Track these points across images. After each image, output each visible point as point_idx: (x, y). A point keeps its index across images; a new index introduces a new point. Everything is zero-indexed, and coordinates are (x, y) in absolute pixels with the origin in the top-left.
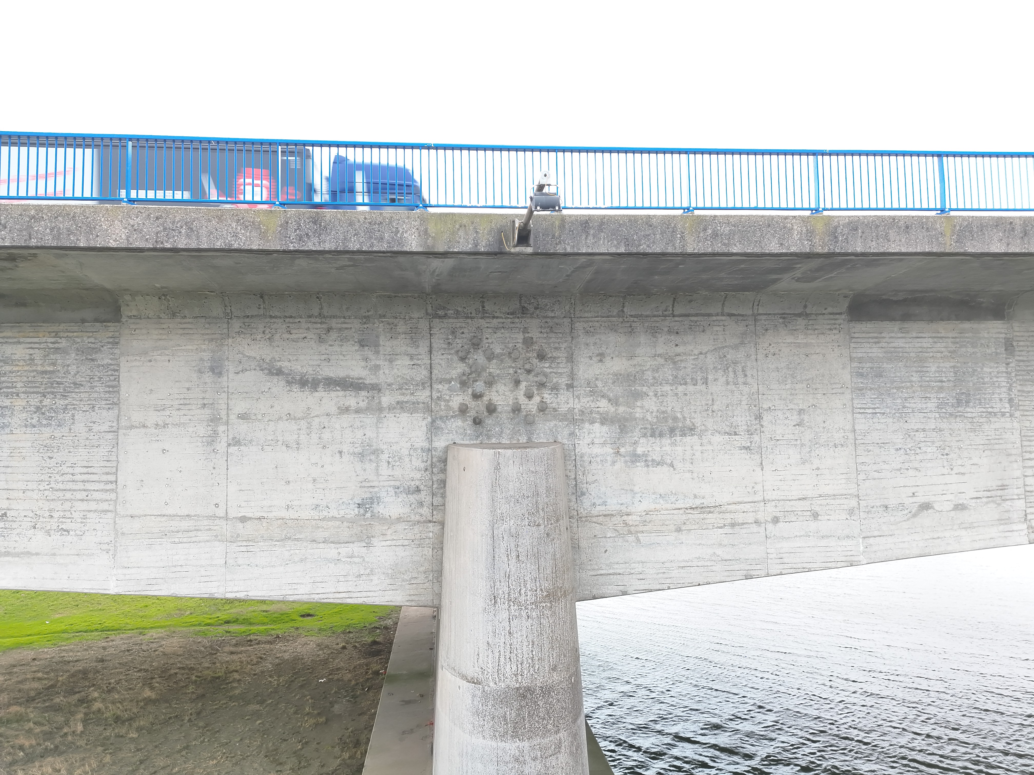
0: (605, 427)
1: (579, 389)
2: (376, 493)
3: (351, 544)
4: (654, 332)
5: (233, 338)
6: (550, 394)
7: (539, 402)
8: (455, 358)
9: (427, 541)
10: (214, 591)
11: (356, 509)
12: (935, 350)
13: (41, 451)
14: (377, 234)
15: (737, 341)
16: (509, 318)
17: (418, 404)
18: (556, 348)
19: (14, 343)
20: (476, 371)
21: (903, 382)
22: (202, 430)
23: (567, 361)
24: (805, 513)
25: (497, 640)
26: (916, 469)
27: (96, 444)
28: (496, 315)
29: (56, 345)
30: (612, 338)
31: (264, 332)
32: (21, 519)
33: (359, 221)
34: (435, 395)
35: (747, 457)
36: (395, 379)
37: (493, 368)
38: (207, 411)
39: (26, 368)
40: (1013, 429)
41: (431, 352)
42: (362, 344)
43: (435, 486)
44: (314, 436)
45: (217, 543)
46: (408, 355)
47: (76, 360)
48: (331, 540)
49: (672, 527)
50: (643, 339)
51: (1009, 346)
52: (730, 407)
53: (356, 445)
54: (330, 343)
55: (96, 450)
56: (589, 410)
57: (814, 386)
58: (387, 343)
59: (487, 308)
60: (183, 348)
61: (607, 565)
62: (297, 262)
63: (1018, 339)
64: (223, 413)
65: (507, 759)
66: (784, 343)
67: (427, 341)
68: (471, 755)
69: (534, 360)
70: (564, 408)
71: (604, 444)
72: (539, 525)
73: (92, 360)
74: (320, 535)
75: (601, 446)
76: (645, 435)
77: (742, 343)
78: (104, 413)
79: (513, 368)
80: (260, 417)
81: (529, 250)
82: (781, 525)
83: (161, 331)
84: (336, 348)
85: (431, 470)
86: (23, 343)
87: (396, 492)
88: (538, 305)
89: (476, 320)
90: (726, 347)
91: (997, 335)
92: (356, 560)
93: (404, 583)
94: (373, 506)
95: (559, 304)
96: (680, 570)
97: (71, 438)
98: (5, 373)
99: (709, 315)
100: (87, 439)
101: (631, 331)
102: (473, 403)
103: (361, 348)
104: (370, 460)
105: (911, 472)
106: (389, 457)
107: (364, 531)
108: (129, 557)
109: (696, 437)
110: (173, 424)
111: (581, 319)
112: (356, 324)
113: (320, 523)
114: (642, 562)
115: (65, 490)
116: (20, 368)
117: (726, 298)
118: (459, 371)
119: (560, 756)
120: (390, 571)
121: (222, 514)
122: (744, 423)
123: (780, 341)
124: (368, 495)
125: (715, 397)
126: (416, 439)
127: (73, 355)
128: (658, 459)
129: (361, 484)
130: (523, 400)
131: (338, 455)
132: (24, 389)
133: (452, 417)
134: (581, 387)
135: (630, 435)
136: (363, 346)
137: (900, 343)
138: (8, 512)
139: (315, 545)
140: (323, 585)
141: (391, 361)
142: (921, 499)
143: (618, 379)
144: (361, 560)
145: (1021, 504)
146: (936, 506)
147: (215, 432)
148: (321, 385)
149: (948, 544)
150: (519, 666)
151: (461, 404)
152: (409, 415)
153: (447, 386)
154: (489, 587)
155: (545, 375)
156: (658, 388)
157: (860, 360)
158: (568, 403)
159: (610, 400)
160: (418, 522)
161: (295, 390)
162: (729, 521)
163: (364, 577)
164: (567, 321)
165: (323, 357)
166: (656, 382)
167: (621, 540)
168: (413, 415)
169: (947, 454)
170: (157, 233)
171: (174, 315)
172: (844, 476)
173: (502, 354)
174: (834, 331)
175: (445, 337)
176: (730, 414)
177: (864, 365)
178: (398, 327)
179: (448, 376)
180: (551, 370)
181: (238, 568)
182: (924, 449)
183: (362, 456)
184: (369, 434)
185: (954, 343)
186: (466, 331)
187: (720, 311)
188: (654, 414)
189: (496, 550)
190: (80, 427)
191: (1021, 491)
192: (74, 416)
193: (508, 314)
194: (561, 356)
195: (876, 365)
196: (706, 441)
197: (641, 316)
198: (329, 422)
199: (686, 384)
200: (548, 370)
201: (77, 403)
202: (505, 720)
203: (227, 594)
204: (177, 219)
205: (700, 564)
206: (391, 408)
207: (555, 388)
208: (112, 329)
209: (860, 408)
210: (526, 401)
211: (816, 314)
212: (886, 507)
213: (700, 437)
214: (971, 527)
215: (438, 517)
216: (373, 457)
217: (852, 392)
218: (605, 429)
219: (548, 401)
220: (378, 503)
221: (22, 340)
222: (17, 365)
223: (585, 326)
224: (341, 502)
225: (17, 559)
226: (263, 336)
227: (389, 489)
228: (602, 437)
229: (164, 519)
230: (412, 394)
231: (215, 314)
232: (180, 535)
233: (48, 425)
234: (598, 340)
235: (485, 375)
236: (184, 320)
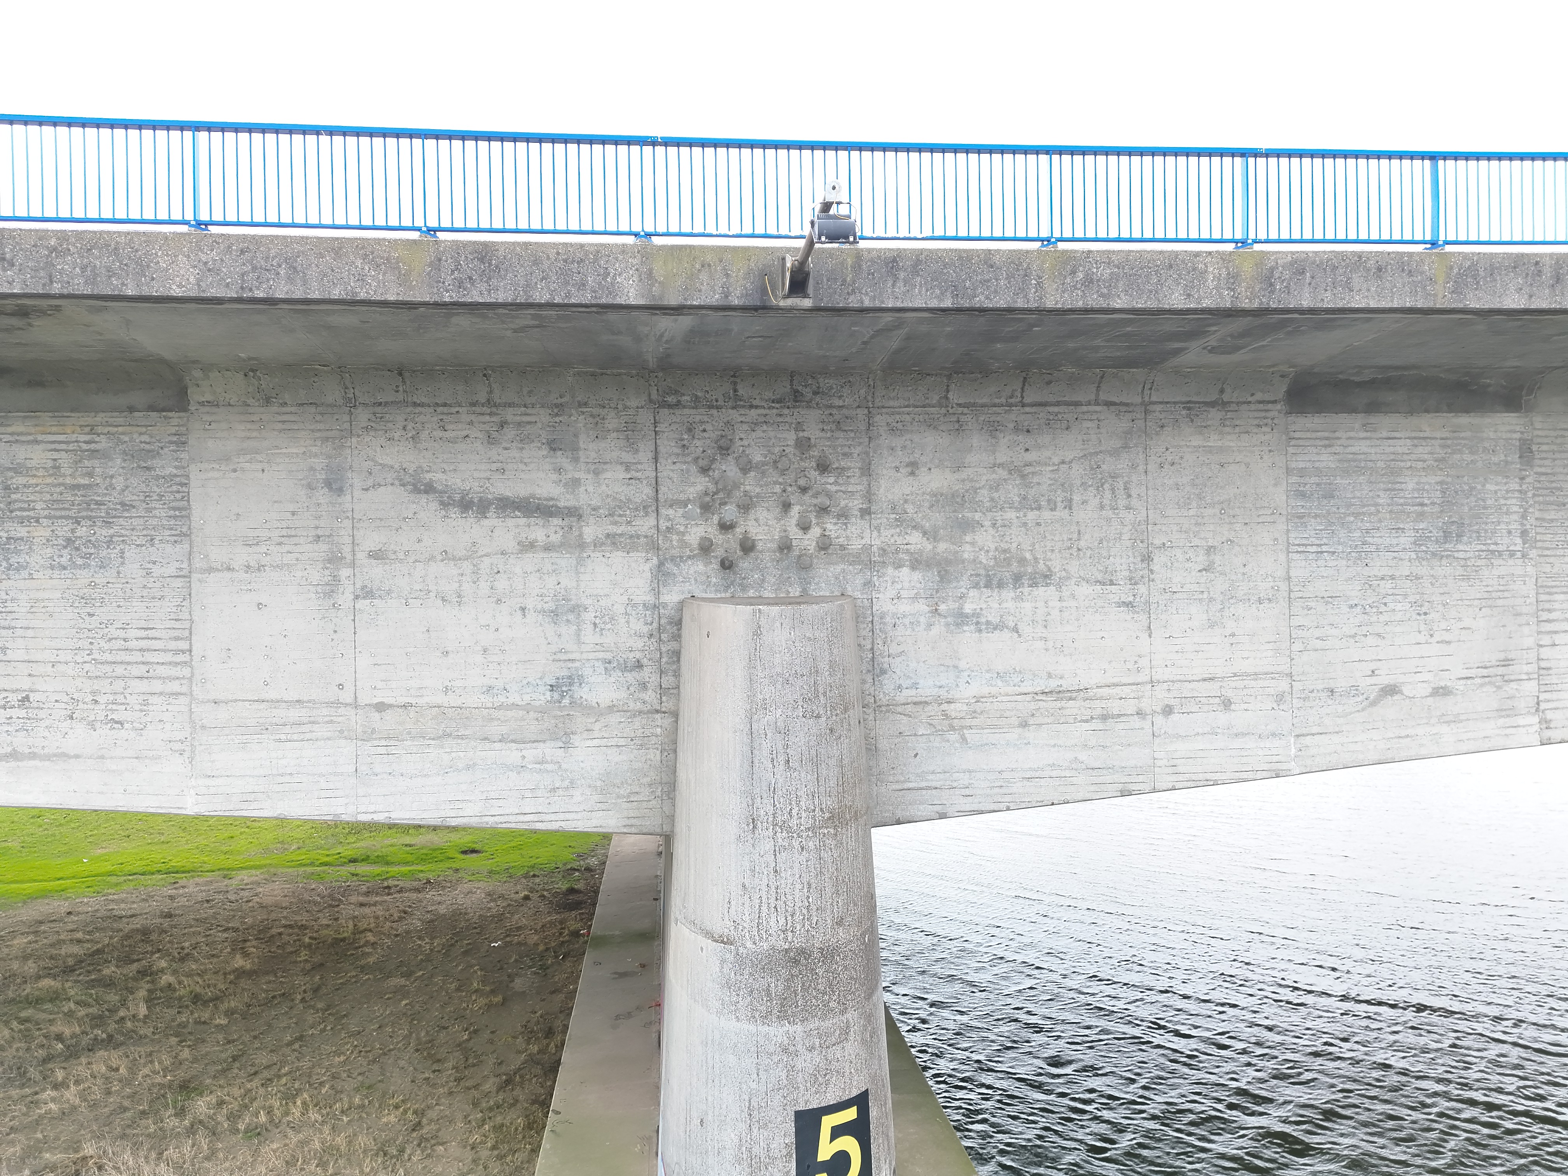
0: (917, 572)
1: (878, 516)
2: (577, 669)
3: (541, 744)
4: (993, 429)
5: (359, 436)
6: (835, 524)
7: (818, 535)
8: (694, 469)
9: (654, 740)
10: (340, 810)
11: (548, 693)
12: (1414, 457)
13: (77, 604)
14: (578, 278)
15: (1118, 444)
16: (774, 408)
17: (638, 538)
18: (844, 454)
19: (29, 442)
20: (724, 489)
21: (1364, 506)
22: (316, 575)
23: (862, 475)
24: (1212, 701)
25: (757, 881)
26: (1379, 635)
27: (158, 595)
28: (755, 403)
29: (93, 446)
30: (930, 438)
31: (404, 428)
32: (51, 705)
33: (548, 258)
34: (663, 525)
35: (1129, 617)
36: (603, 500)
37: (750, 484)
38: (323, 547)
39: (49, 480)
40: (1525, 576)
41: (656, 459)
42: (553, 446)
43: (664, 660)
44: (484, 586)
45: (343, 742)
46: (621, 463)
47: (123, 468)
48: (511, 738)
49: (1015, 721)
50: (976, 440)
51: (1526, 452)
52: (1105, 543)
53: (546, 599)
54: (505, 445)
55: (158, 603)
56: (893, 548)
57: (1231, 512)
58: (591, 446)
59: (741, 392)
60: (284, 451)
61: (918, 775)
62: (455, 320)
63: (1539, 440)
64: (347, 549)
65: (772, 1049)
66: (1188, 447)
67: (650, 442)
68: (719, 1044)
69: (813, 472)
70: (856, 545)
71: (915, 598)
72: (818, 717)
73: (148, 469)
74: (495, 730)
75: (910, 601)
76: (976, 586)
77: (1126, 447)
78: (169, 548)
79: (780, 484)
80: (401, 556)
81: (807, 303)
82: (1175, 717)
83: (249, 426)
84: (515, 453)
85: (658, 636)
86: (42, 442)
87: (606, 669)
88: (819, 388)
89: (724, 410)
90: (1101, 452)
91: (1509, 435)
92: (550, 767)
93: (619, 801)
94: (572, 688)
95: (851, 386)
96: (1025, 782)
97: (121, 586)
98: (17, 488)
99: (1077, 404)
100: (145, 587)
101: (959, 429)
102: (721, 536)
103: (552, 452)
104: (568, 621)
105: (1371, 640)
106: (595, 617)
107: (560, 726)
108: (213, 762)
109: (1052, 588)
110: (272, 566)
111: (884, 410)
112: (543, 416)
113: (496, 714)
114: (970, 772)
115: (114, 663)
116: (40, 481)
117: (1102, 377)
118: (700, 488)
119: (848, 1045)
120: (599, 783)
121: (350, 700)
122: (1125, 567)
123: (1184, 443)
124: (565, 673)
125: (1082, 529)
126: (635, 590)
127: (119, 461)
128: (994, 619)
129: (554, 657)
130: (794, 532)
131: (519, 613)
132: (46, 512)
133: (689, 557)
134: (882, 512)
135: (954, 584)
136: (554, 450)
137: (1362, 447)
138: (31, 695)
139: (488, 745)
140: (501, 803)
141: (596, 473)
142: (1384, 680)
143: (938, 501)
144: (556, 767)
145: (1531, 687)
146: (1406, 691)
147: (336, 578)
148: (492, 508)
149: (1421, 745)
150: (789, 918)
151: (702, 538)
152: (625, 554)
153: (681, 511)
154: (744, 805)
155: (829, 495)
156: (998, 515)
157: (1302, 473)
158: (862, 538)
159: (925, 533)
160: (640, 712)
161: (454, 516)
162: (1099, 712)
163: (561, 792)
164: (862, 413)
165: (494, 466)
166: (995, 505)
167: (938, 739)
168: (631, 554)
169: (1425, 614)
170: (243, 275)
171: (268, 401)
172: (1270, 646)
173: (764, 464)
174: (1264, 429)
175: (677, 436)
176: (1105, 554)
177: (1307, 479)
178: (607, 421)
179: (682, 497)
180: (838, 488)
181: (375, 777)
182: (1391, 606)
183: (554, 615)
184: (565, 582)
185: (1443, 446)
186: (709, 427)
187: (1093, 397)
188: (991, 554)
189: (755, 752)
190: (133, 569)
191: (1533, 668)
192: (123, 553)
193: (773, 402)
194: (853, 465)
195: (1325, 480)
196: (1068, 593)
197: (974, 405)
198: (506, 564)
199: (1039, 508)
200: (833, 488)
201: (127, 533)
202: (769, 994)
203: (360, 815)
204: (273, 253)
205: (1054, 774)
206: (597, 544)
207: (843, 515)
208: (175, 422)
209: (1299, 545)
210: (799, 534)
211: (1238, 403)
212: (1332, 691)
213: (1059, 587)
214: (1456, 720)
215: (668, 705)
216: (571, 617)
217: (1287, 520)
218: (917, 575)
219: (833, 535)
220: (580, 684)
221: (40, 438)
222: (35, 476)
223: (890, 420)
224: (525, 682)
225: (47, 763)
226: (404, 433)
227: (597, 664)
228: (913, 588)
229: (263, 706)
230: (629, 523)
231: (330, 399)
232: (287, 729)
233: (86, 566)
234: (909, 442)
235: (737, 494)
236: (284, 409)
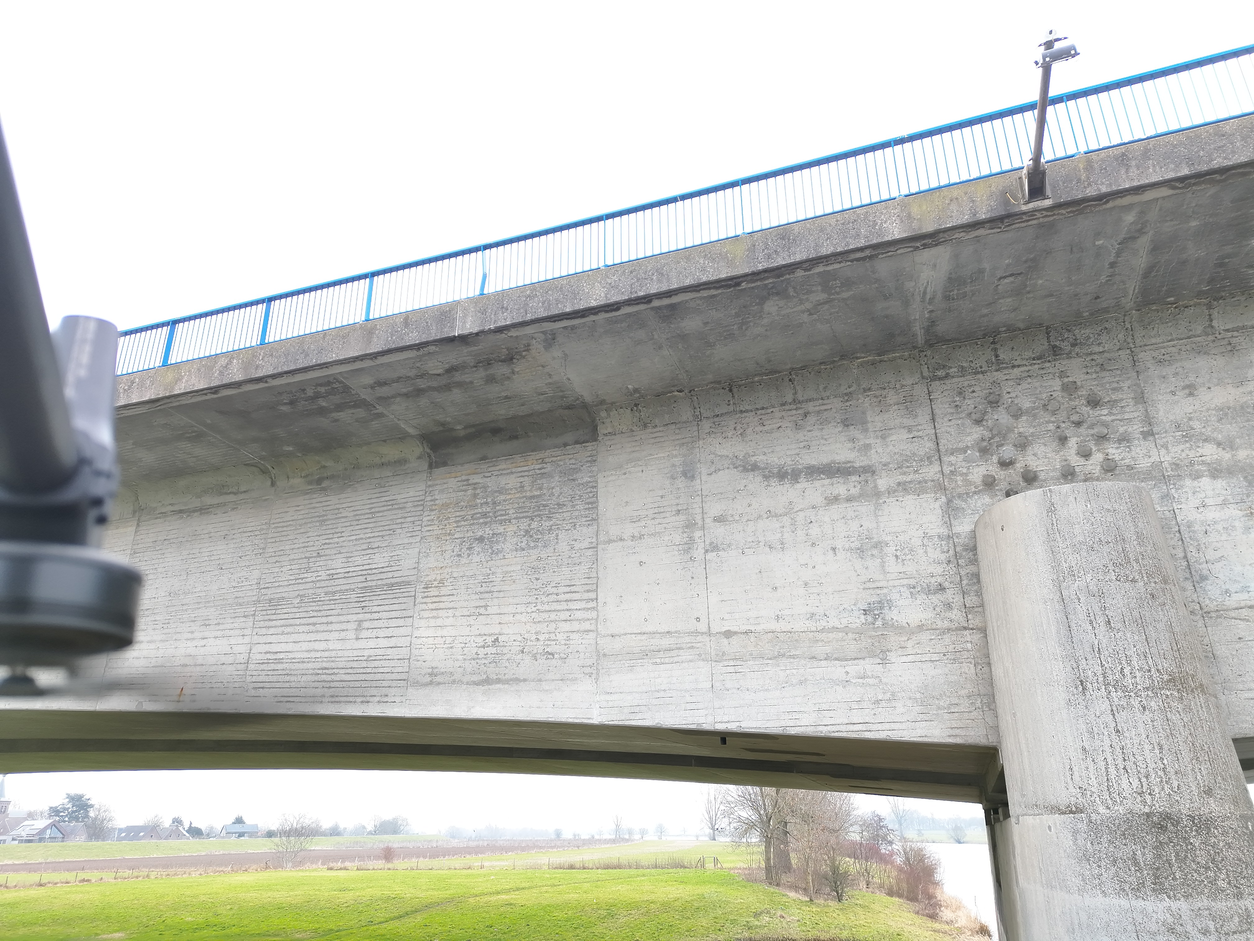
0: (1220, 481)
1: (1163, 436)
2: (885, 595)
3: (862, 661)
5: (704, 439)
6: (1117, 448)
7: (1101, 460)
8: (968, 422)
9: (965, 654)
10: (702, 720)
11: (863, 617)
14: (853, 232)
16: (1035, 364)
17: (926, 483)
18: (1114, 389)
19: (507, 474)
20: (999, 433)
22: (678, 538)
23: (1136, 403)
27: (578, 561)
28: (1016, 363)
29: (543, 471)
30: (1202, 363)
31: (735, 429)
32: (511, 644)
34: (947, 470)
36: (891, 457)
37: (1023, 426)
38: (682, 517)
39: (517, 495)
41: (933, 420)
42: (846, 424)
43: (965, 582)
44: (801, 533)
45: (701, 663)
46: (904, 427)
47: (559, 482)
48: (834, 656)
53: (852, 539)
54: (808, 428)
55: (577, 568)
56: (1186, 462)
58: (877, 418)
59: (1002, 356)
60: (656, 456)
64: (698, 518)
65: (1154, 928)
67: (927, 408)
68: (1088, 925)
69: (1084, 408)
70: (1144, 464)
71: (1225, 504)
72: (1134, 581)
73: (574, 480)
74: (820, 650)
75: (1218, 508)
78: (585, 530)
79: (1053, 422)
80: (737, 518)
81: (1048, 203)
83: (634, 444)
84: (816, 433)
85: (956, 562)
86: (515, 472)
87: (911, 593)
88: (1076, 340)
89: (988, 374)
92: (871, 681)
93: (940, 712)
94: (883, 611)
95: (1108, 333)
97: (555, 558)
98: (500, 503)
100: (570, 557)
101: (1232, 349)
102: (1002, 473)
103: (846, 428)
104: (872, 555)
106: (896, 550)
107: (877, 644)
108: (611, 681)
110: (648, 534)
111: (1146, 348)
112: (836, 403)
113: (819, 636)
115: (550, 611)
116: (512, 496)
118: (976, 436)
120: (918, 695)
121: (705, 630)
124: (875, 599)
126: (929, 525)
127: (557, 478)
129: (865, 586)
130: (1075, 461)
131: (831, 552)
132: (515, 515)
133: (975, 493)
134: (1166, 432)
136: (848, 426)
138: (500, 637)
139: (816, 663)
140: (831, 714)
141: (883, 438)
143: (1226, 414)
144: (877, 681)
147: (691, 539)
148: (803, 475)
150: (1144, 780)
151: (984, 476)
152: (916, 497)
153: (961, 457)
154: (1069, 669)
155: (1105, 425)
158: (1150, 457)
159: (1219, 444)
160: (949, 630)
161: (774, 484)
163: (883, 704)
164: (1124, 354)
165: (802, 445)
168: (921, 496)
171: (645, 426)
173: (1033, 409)
175: (950, 400)
178: (887, 399)
179: (961, 445)
180: (1113, 417)
181: (727, 692)
183: (861, 551)
184: (867, 524)
186: (976, 388)
189: (1070, 617)
190: (563, 546)
192: (558, 536)
193: (1034, 359)
194: (1124, 397)
197: (1244, 328)
198: (816, 515)
200: (1108, 418)
201: (561, 523)
202: (1136, 863)
203: (716, 725)
206: (890, 492)
207: (1125, 439)
208: (590, 448)
210: (1082, 461)
215: (975, 621)
216: (875, 552)
218: (1220, 484)
219: (1117, 457)
220: (890, 608)
221: (514, 470)
222: (510, 494)
223: (1155, 354)
224: (841, 608)
225: (506, 686)
226: (734, 432)
227: (902, 589)
228: (1219, 495)
229: (644, 637)
230: (916, 471)
231: (684, 418)
232: (661, 654)
233: (535, 547)
234: (1180, 369)
235: (1013, 436)
236: (655, 430)
